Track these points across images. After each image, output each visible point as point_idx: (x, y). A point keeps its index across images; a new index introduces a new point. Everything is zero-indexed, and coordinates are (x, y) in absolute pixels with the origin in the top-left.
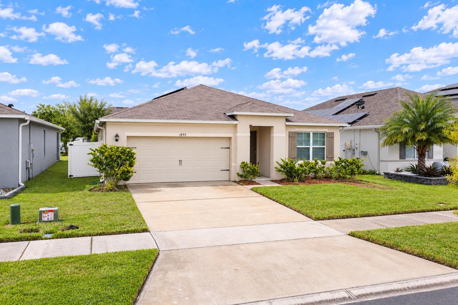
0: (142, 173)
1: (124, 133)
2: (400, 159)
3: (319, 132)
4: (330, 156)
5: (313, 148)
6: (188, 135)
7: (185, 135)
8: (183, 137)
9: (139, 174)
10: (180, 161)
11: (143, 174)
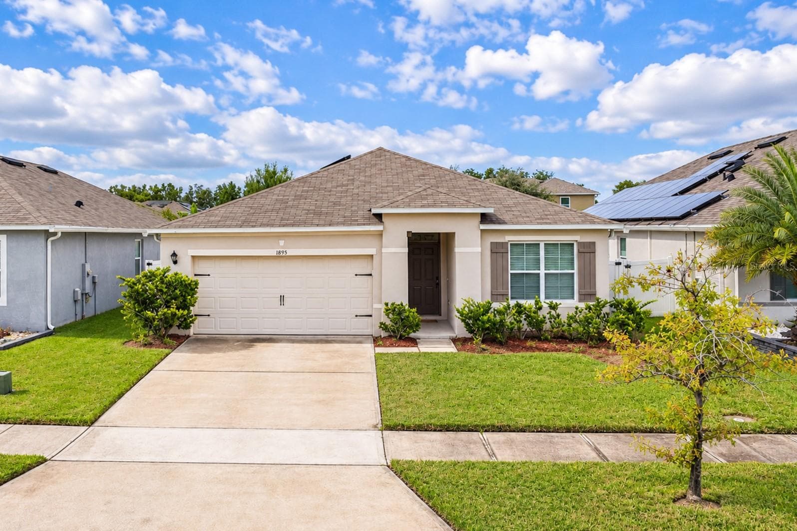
0: (219, 318)
1: (187, 252)
2: (771, 300)
3: (559, 242)
4: (588, 291)
5: (546, 274)
6: (290, 252)
7: (285, 253)
8: (282, 256)
9: (214, 318)
10: (282, 298)
11: (221, 319)
